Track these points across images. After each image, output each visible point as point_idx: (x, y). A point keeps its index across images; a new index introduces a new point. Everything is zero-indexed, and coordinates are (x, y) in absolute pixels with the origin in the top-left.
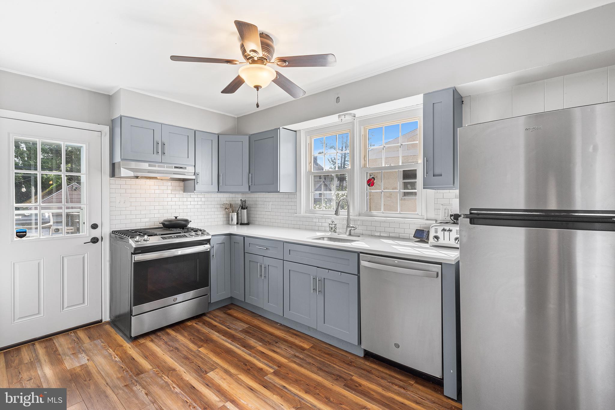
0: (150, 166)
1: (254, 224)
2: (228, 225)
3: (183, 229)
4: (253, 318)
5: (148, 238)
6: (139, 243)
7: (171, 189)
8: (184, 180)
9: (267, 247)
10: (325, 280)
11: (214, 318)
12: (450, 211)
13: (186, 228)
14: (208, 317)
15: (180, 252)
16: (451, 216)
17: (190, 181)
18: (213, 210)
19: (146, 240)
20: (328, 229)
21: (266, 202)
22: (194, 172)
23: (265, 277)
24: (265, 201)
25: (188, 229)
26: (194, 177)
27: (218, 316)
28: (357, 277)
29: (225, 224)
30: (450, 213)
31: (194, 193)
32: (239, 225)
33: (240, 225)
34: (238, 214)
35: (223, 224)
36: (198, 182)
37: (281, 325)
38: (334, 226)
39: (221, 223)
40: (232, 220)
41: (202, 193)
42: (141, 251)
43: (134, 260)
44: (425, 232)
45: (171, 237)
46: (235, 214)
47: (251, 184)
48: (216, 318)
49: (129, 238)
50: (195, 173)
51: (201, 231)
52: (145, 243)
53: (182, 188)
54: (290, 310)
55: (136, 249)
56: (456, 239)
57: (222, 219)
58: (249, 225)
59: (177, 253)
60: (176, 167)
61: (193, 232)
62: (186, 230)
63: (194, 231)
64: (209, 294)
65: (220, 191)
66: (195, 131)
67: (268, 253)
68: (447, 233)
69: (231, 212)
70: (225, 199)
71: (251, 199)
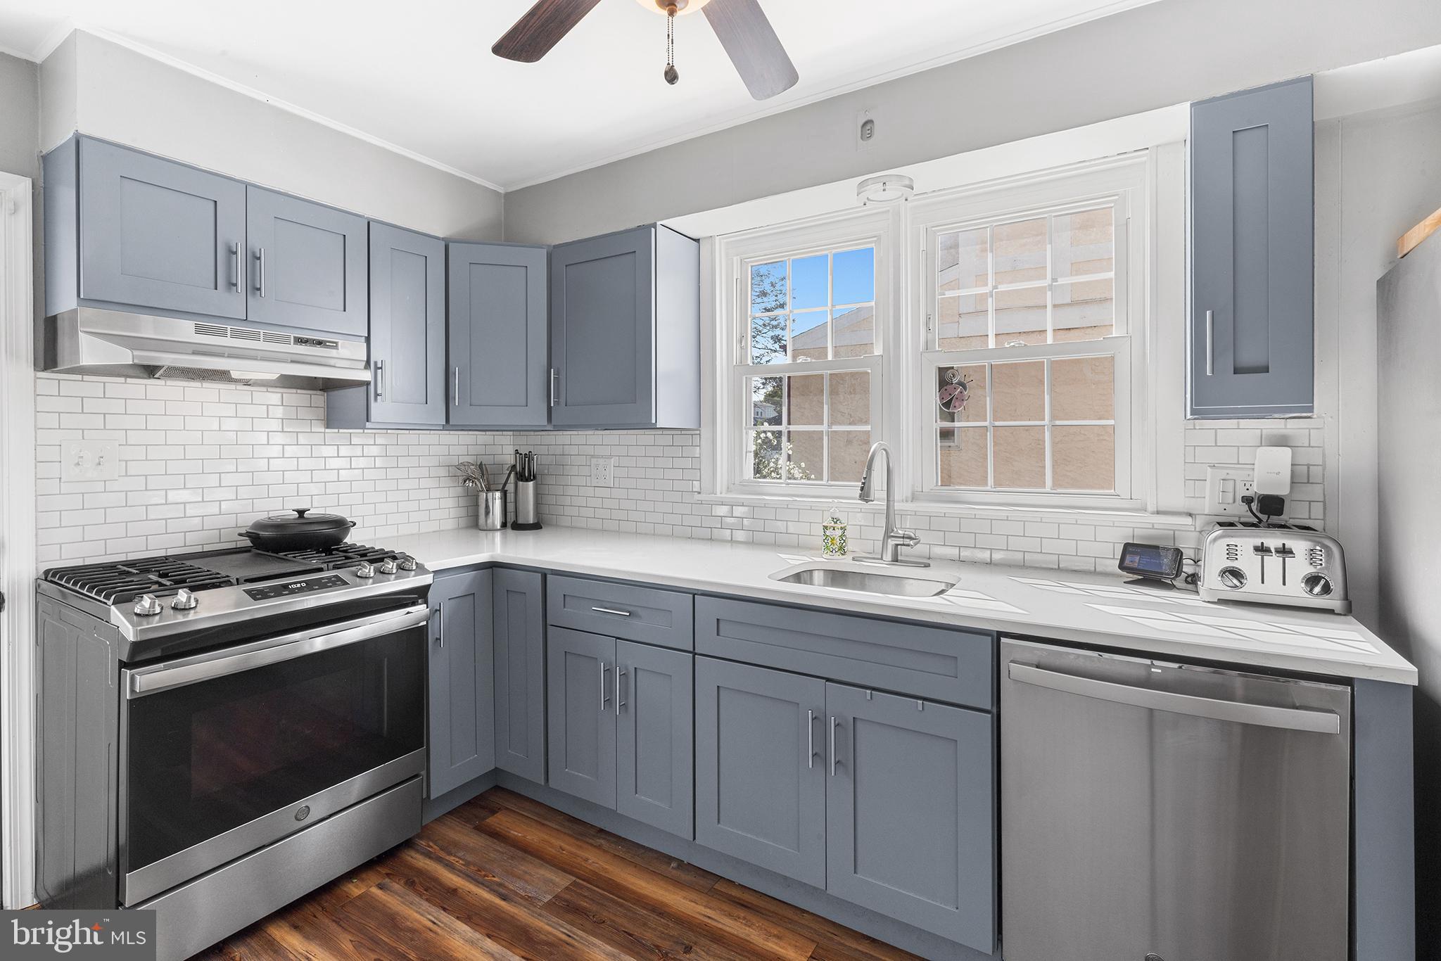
0: (199, 330)
1: (556, 526)
2: (474, 531)
3: (329, 552)
4: (578, 843)
5: (192, 600)
6: (155, 622)
7: (281, 416)
8: (327, 386)
9: (630, 609)
10: (859, 724)
11: (442, 854)
12: (1240, 486)
13: (337, 549)
14: (423, 854)
15: (317, 641)
16: (1248, 500)
17: (351, 390)
18: (424, 483)
19: (185, 609)
20: (819, 541)
21: (598, 457)
22: (365, 359)
23: (624, 707)
24: (593, 456)
25: (345, 551)
26: (366, 376)
27: (456, 844)
28: (990, 720)
29: (462, 528)
30: (1242, 492)
31: (362, 431)
32: (509, 531)
33: (513, 529)
34: (505, 494)
35: (459, 529)
36: (379, 392)
37: (681, 865)
38: (839, 532)
39: (450, 524)
40: (487, 513)
41: (389, 431)
42: (163, 650)
43: (132, 691)
44: (1162, 553)
45: (285, 587)
46: (498, 494)
47: (557, 403)
48: (450, 854)
49: (110, 602)
50: (368, 362)
51: (394, 558)
52: (180, 618)
53: (321, 413)
54: (719, 822)
55: (137, 647)
56: (1312, 581)
57: (453, 513)
58: (541, 528)
59: (311, 645)
60: (299, 341)
61: (366, 564)
62: (338, 558)
63: (372, 562)
64: (424, 773)
65: (451, 422)
66: (369, 223)
67: (636, 629)
68: (1273, 562)
69: (483, 491)
70: (463, 450)
71: (544, 450)
